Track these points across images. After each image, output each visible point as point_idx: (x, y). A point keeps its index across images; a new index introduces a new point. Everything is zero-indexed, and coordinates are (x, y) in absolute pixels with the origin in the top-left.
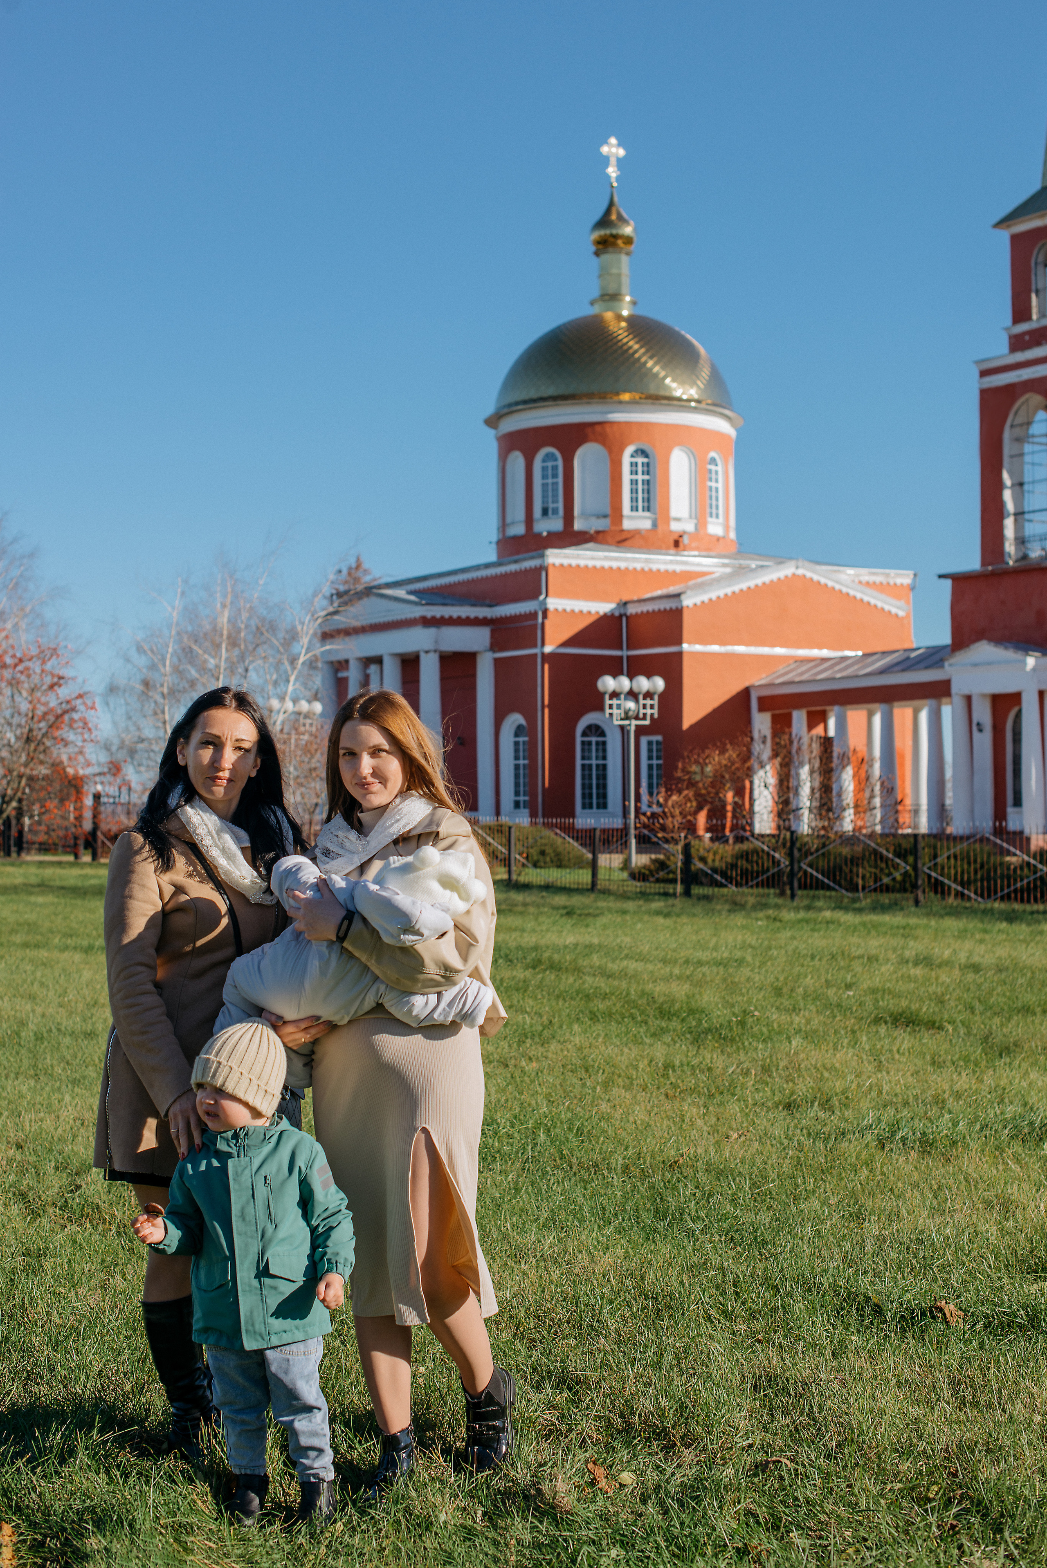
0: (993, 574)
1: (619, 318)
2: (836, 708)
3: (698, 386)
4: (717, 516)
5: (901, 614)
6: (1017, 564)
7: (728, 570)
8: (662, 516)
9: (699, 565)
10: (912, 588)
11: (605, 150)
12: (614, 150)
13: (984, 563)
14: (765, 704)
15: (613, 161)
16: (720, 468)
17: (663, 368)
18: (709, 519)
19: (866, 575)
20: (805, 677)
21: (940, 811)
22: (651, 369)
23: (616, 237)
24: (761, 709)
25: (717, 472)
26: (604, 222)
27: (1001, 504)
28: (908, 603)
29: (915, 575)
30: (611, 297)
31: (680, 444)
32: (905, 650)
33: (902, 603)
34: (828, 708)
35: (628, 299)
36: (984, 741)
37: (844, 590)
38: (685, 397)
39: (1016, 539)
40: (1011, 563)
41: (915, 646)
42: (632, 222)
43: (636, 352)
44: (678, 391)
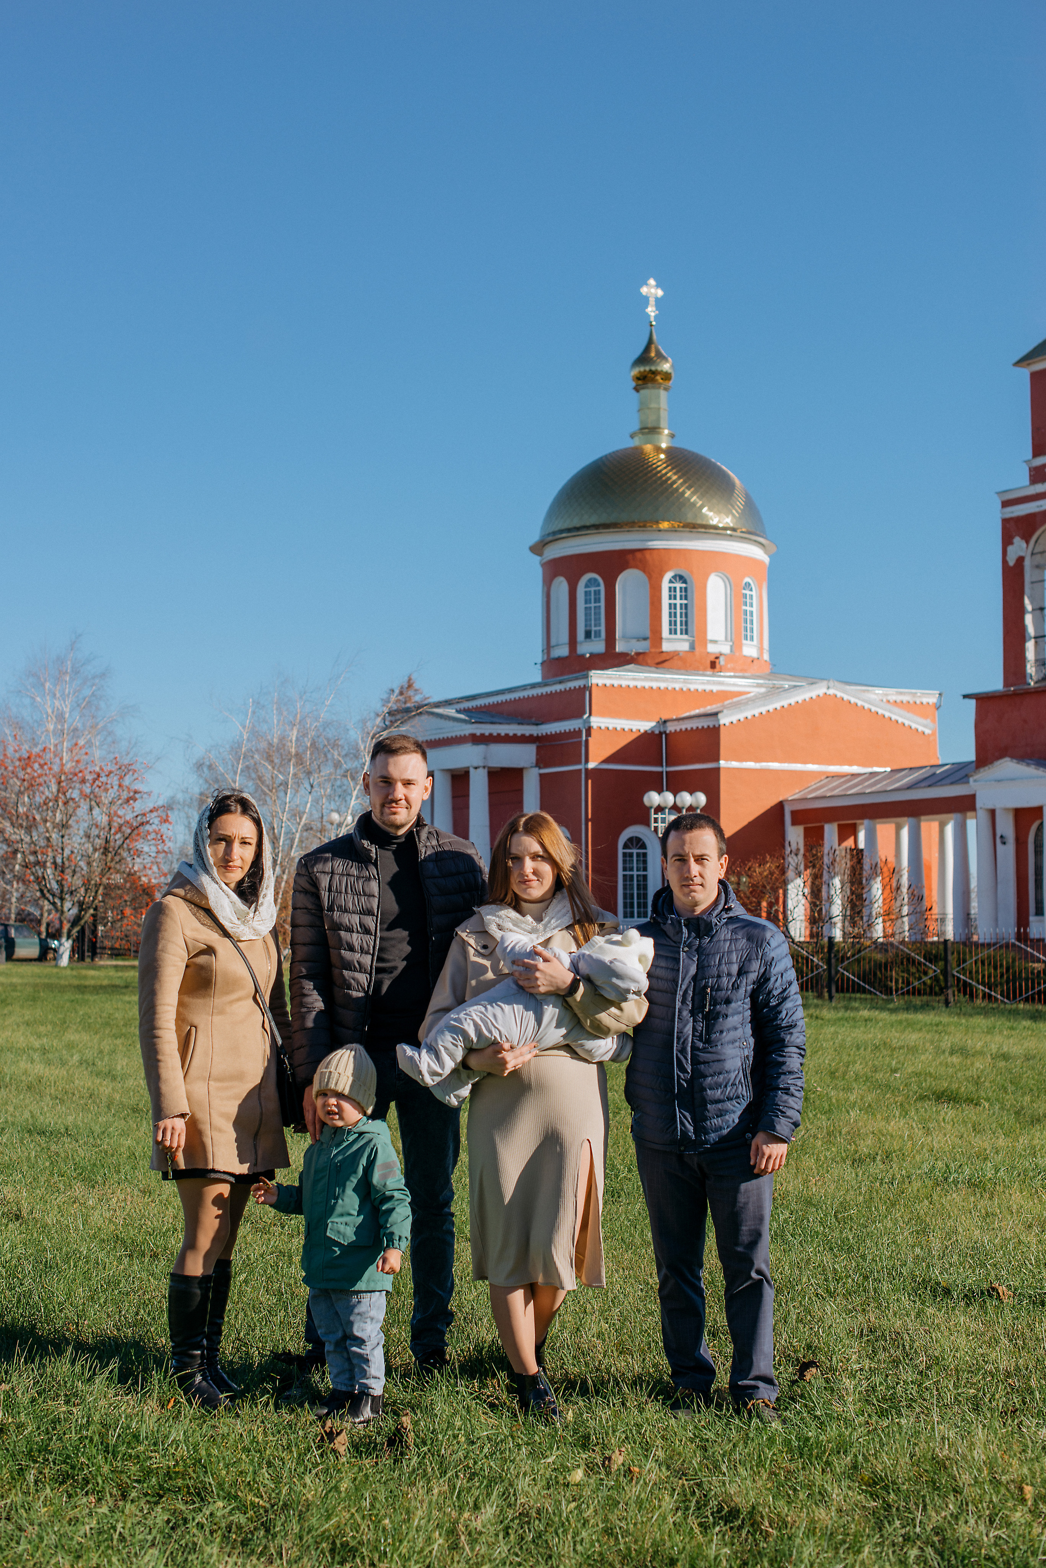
0: (1015, 694)
1: (658, 450)
2: (866, 822)
3: (733, 515)
4: (752, 639)
5: (927, 731)
6: (1037, 685)
7: (763, 690)
8: (699, 639)
9: (734, 685)
10: (938, 707)
11: (644, 290)
12: (653, 291)
13: (1006, 683)
14: (798, 817)
15: (652, 301)
16: (754, 593)
17: (700, 498)
18: (744, 642)
19: (893, 694)
20: (836, 792)
21: (965, 918)
22: (688, 499)
23: (655, 373)
24: (794, 823)
25: (751, 596)
26: (643, 359)
27: (1023, 628)
28: (933, 721)
29: (940, 694)
30: (650, 430)
31: (716, 570)
32: (932, 766)
33: (928, 722)
34: (858, 822)
35: (666, 432)
36: (1007, 853)
37: (873, 709)
38: (721, 525)
39: (1036, 661)
40: (1032, 684)
41: (940, 763)
42: (670, 359)
43: (674, 482)
44: (715, 519)
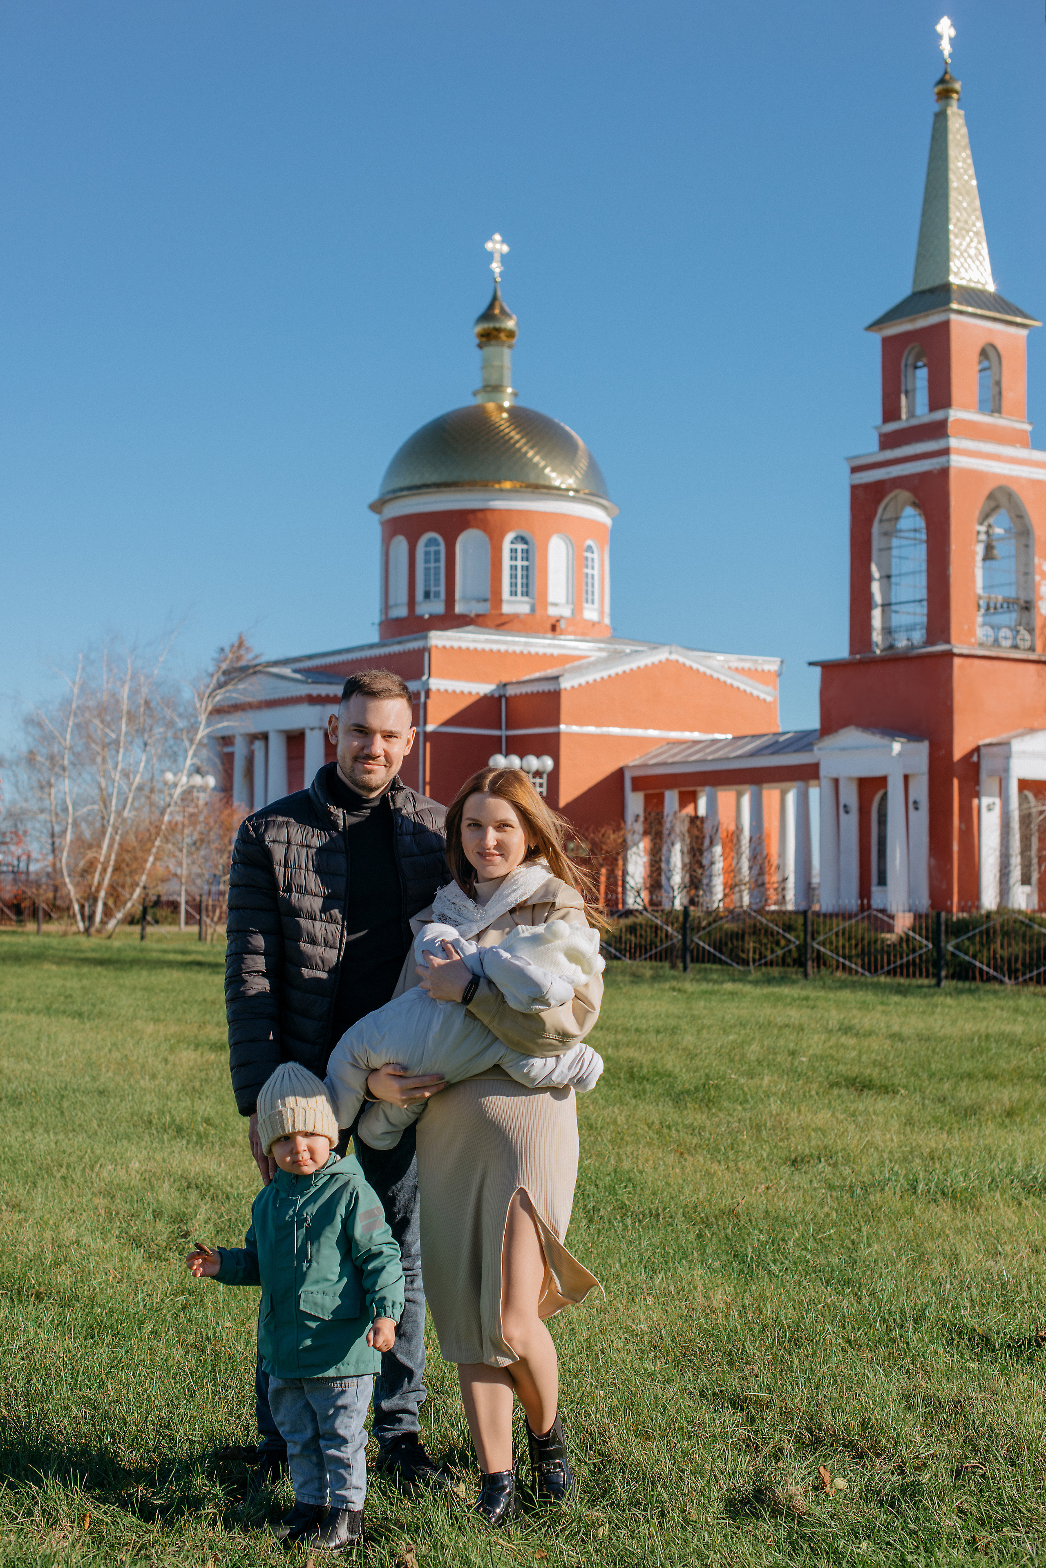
0: (861, 662)
1: (501, 409)
2: (708, 789)
3: (576, 477)
4: (593, 603)
5: (769, 699)
6: (884, 653)
7: (604, 654)
8: (540, 601)
9: (575, 648)
10: (779, 674)
11: (489, 246)
12: (498, 246)
13: (852, 651)
14: (639, 783)
15: (497, 257)
16: (596, 556)
17: (543, 458)
18: (585, 605)
19: (734, 661)
20: (677, 759)
21: (807, 889)
22: (531, 459)
23: (499, 330)
24: (635, 789)
25: (593, 560)
26: (487, 315)
27: (869, 595)
28: (775, 688)
29: (782, 662)
30: (493, 389)
31: (558, 531)
32: (775, 734)
33: (769, 689)
34: (698, 789)
35: (509, 390)
36: (851, 822)
37: (715, 675)
38: (563, 486)
39: (883, 629)
40: (878, 652)
41: (781, 730)
42: (514, 316)
43: (517, 442)
44: (556, 479)
